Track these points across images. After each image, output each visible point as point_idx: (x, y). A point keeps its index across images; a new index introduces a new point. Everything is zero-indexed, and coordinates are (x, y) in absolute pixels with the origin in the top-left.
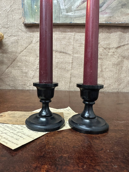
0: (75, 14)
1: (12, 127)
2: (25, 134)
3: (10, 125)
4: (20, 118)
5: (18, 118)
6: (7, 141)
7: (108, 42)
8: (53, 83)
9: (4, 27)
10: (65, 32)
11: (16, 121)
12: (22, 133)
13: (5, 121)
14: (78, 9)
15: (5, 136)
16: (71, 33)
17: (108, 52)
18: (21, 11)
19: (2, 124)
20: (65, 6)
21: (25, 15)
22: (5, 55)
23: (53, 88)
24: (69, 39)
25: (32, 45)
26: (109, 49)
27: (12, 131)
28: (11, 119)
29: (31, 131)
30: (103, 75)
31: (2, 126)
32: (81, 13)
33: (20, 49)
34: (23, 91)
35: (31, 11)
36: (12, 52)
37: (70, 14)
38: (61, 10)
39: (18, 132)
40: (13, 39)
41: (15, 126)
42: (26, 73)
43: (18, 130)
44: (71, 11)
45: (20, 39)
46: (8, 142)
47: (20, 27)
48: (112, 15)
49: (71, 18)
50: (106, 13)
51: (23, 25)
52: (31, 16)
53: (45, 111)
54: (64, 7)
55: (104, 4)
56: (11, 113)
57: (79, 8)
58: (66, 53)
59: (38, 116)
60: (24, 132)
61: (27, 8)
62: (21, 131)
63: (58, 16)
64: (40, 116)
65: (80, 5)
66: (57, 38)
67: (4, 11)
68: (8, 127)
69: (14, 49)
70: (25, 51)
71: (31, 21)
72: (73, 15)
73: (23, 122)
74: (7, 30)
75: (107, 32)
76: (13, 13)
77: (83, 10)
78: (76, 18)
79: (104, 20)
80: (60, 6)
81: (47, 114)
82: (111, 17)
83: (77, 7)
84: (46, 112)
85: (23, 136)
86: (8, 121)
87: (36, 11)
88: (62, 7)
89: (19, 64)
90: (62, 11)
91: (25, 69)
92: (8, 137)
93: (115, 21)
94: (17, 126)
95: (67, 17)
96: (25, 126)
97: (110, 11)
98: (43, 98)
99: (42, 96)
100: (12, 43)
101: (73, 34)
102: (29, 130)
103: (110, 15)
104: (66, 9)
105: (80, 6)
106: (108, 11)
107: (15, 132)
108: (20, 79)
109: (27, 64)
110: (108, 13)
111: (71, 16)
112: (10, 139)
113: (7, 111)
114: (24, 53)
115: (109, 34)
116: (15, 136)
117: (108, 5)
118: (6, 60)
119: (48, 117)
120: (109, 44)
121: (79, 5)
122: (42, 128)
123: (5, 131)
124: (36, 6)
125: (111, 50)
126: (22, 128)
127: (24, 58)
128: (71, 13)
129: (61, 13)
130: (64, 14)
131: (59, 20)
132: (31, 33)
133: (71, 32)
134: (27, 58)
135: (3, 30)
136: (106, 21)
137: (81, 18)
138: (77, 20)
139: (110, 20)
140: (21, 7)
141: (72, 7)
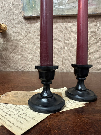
0: (66, 7)
1: (15, 108)
2: (29, 116)
3: (14, 106)
4: (23, 98)
5: (21, 98)
6: (11, 125)
7: (94, 30)
8: (53, 66)
9: (7, 20)
10: (58, 22)
11: (20, 101)
12: (26, 114)
13: (9, 101)
14: (69, 3)
15: (9, 118)
16: (63, 24)
17: (95, 39)
18: (21, 6)
19: (6, 104)
21: (24, 9)
22: (8, 43)
23: (54, 70)
24: (61, 28)
25: (30, 34)
26: (96, 36)
27: (16, 113)
28: (14, 99)
29: (34, 112)
30: (90, 58)
31: (6, 106)
32: (71, 6)
33: (20, 38)
34: (23, 72)
35: (29, 6)
36: (14, 41)
37: (62, 7)
39: (22, 114)
40: (15, 29)
41: (19, 106)
42: (26, 58)
43: (21, 112)
44: (63, 5)
45: (20, 29)
46: (13, 126)
47: (20, 20)
48: (98, 7)
49: (63, 10)
50: (93, 5)
51: (23, 18)
52: (29, 10)
53: (46, 92)
54: (57, 2)
56: (15, 93)
58: (59, 40)
59: (40, 97)
60: (28, 114)
61: (26, 3)
62: (24, 112)
64: (42, 97)
67: (7, 7)
68: (12, 108)
69: (15, 38)
70: (24, 39)
71: (29, 14)
73: (25, 102)
74: (10, 22)
75: (94, 21)
76: (14, 8)
77: (73, 3)
78: (67, 11)
79: (91, 11)
81: (48, 95)
83: (68, 1)
84: (47, 94)
85: (27, 118)
86: (12, 101)
87: (34, 6)
89: (20, 50)
90: (55, 5)
91: (24, 54)
92: (12, 119)
94: (20, 106)
95: (59, 9)
96: (28, 106)
97: (96, 3)
98: (44, 80)
99: (43, 78)
100: (14, 33)
101: (64, 24)
102: (32, 111)
103: (96, 7)
104: (59, 3)
106: (94, 3)
107: (19, 114)
108: (21, 62)
109: (27, 50)
110: (95, 5)
111: (63, 9)
112: (14, 122)
113: (10, 91)
114: (24, 41)
115: (95, 23)
116: (19, 118)
118: (9, 47)
119: (49, 98)
120: (95, 32)
122: (45, 110)
123: (9, 113)
124: (33, 2)
125: (97, 37)
126: (25, 109)
127: (24, 45)
128: (62, 6)
130: (56, 7)
132: (30, 25)
133: (62, 22)
134: (27, 45)
135: (6, 22)
136: (92, 12)
137: (71, 10)
138: (68, 12)
139: (96, 10)
140: (21, 4)
141: (64, 1)
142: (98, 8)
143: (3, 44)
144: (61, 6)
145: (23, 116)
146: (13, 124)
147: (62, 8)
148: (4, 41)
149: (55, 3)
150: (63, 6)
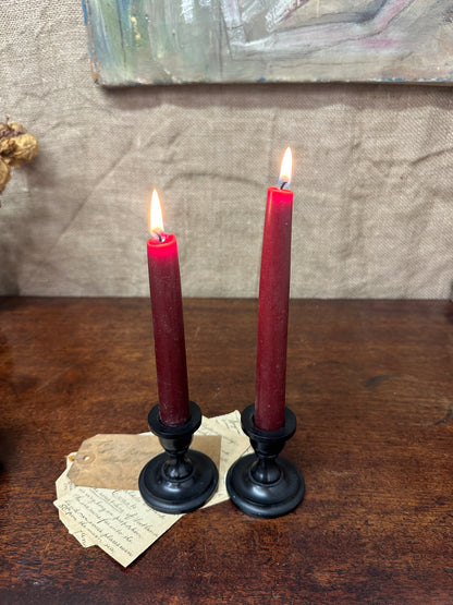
1: (113, 498)
2: (141, 521)
3: (108, 492)
4: (126, 463)
5: (121, 465)
6: (111, 545)
9: (32, 95)
12: (136, 517)
14: (289, 24)
15: (105, 528)
17: (387, 176)
19: (92, 489)
20: (241, 11)
21: (97, 52)
22: (49, 192)
24: (258, 131)
29: (152, 510)
31: (94, 497)
32: (300, 43)
35: (119, 38)
36: (70, 180)
37: (257, 45)
38: (226, 28)
39: (128, 516)
40: (67, 134)
41: (119, 493)
43: (127, 511)
44: (264, 34)
45: (90, 133)
46: (117, 549)
47: (85, 92)
48: (408, 51)
49: (262, 61)
50: (388, 43)
52: (122, 58)
54: (237, 18)
55: (382, 6)
57: (291, 22)
60: (139, 516)
61: (103, 24)
62: (132, 512)
63: (215, 54)
64: (167, 476)
65: (297, 8)
66: (215, 130)
67: (23, 32)
68: (106, 499)
69: (75, 170)
70: (111, 174)
71: (125, 75)
72: (268, 48)
73: (133, 478)
74: (43, 103)
75: (389, 107)
76: (54, 38)
78: (282, 63)
79: (378, 68)
80: (221, 14)
82: (402, 58)
85: (137, 527)
86: (103, 476)
87: (138, 37)
88: (228, 19)
90: (230, 33)
92: (112, 532)
93: (415, 75)
97: (402, 34)
100: (66, 150)
101: (270, 112)
103: (400, 53)
104: (245, 26)
105: (295, 14)
106: (395, 34)
107: (123, 517)
109: (124, 216)
110: (396, 42)
111: (264, 56)
114: (110, 179)
115: (393, 113)
116: (124, 529)
117: (399, 10)
118: (54, 208)
120: (390, 149)
121: (291, 7)
124: (134, 19)
125: (394, 170)
126: (134, 502)
127: (110, 199)
128: (261, 41)
129: (228, 43)
130: (236, 47)
131: (221, 70)
132: (128, 114)
133: (262, 106)
134: (122, 198)
135: (29, 104)
136: (383, 74)
137: (296, 62)
138: (285, 70)
139: (400, 68)
140: (80, 16)
141: (268, 18)
142: (410, 57)
143: (30, 194)
144: (257, 39)
145: (130, 522)
146: (114, 542)
147: (259, 49)
148: (31, 185)
149: (229, 26)
150: (266, 40)
